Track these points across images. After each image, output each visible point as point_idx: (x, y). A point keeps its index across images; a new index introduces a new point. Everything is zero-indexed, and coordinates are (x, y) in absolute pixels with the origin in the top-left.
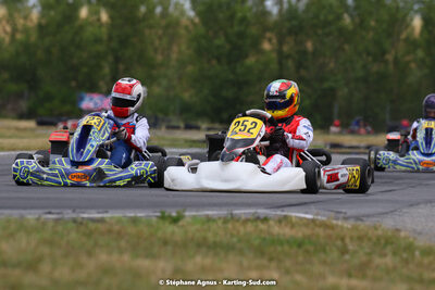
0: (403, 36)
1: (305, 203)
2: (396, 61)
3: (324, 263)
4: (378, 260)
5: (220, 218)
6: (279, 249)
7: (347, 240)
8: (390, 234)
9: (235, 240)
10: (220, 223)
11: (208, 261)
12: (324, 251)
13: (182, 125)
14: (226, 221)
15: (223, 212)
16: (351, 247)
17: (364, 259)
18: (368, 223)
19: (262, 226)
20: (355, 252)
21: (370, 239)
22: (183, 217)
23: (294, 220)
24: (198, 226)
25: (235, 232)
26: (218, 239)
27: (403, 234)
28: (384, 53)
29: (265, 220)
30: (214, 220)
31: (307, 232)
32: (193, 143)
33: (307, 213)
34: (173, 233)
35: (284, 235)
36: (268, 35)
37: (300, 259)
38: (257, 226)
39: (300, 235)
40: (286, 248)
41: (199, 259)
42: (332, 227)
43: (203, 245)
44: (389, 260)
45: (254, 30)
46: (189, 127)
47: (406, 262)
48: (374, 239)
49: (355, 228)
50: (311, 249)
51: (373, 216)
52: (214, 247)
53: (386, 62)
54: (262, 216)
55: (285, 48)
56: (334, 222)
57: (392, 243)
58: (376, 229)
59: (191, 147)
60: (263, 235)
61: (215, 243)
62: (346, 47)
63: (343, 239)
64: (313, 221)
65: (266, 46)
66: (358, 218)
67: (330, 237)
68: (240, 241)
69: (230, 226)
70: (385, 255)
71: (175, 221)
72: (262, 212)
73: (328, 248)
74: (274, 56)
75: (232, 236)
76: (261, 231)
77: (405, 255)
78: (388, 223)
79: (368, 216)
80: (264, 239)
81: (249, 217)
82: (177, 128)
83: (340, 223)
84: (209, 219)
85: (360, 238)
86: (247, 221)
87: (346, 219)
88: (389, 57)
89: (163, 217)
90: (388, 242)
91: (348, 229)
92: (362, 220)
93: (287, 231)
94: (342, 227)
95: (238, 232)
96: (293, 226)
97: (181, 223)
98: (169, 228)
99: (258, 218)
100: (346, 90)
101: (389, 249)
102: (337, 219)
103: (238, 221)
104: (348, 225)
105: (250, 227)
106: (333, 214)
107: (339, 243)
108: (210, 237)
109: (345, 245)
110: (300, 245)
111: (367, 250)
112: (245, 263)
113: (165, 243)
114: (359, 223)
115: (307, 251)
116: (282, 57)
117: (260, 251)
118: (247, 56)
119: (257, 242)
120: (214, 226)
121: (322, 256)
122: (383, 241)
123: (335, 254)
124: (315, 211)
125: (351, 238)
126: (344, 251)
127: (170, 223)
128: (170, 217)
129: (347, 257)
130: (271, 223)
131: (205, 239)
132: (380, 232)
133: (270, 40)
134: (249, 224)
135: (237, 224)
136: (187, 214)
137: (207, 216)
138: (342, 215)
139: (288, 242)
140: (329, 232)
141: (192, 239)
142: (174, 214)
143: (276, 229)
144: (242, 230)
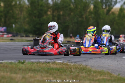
0: (88, 10)
1: (60, 58)
2: (86, 18)
3: (66, 75)
4: (81, 74)
5: (36, 62)
6: (53, 71)
7: (72, 69)
8: (84, 67)
9: (40, 68)
10: (36, 64)
11: (32, 75)
12: (66, 72)
13: (25, 35)
14: (37, 63)
15: (37, 61)
16: (73, 71)
17: (77, 74)
18: (78, 64)
19: (48, 65)
20: (75, 72)
21: (79, 68)
22: (25, 62)
23: (57, 63)
24: (29, 65)
25: (40, 66)
26: (35, 68)
27: (88, 67)
28: (82, 15)
29: (49, 63)
30: (34, 63)
31: (61, 66)
32: (28, 41)
33: (60, 61)
34: (22, 67)
35: (54, 67)
36: (50, 10)
37: (59, 74)
38: (46, 65)
39: (59, 67)
40: (55, 71)
41: (29, 74)
42: (68, 65)
43: (30, 70)
44: (84, 74)
45: (46, 9)
46: (27, 36)
47: (89, 75)
48: (80, 68)
49: (74, 65)
50: (62, 71)
51: (80, 62)
52: (34, 71)
53: (83, 18)
54: (48, 62)
55: (54, 14)
56: (68, 63)
57: (85, 70)
58: (80, 65)
59: (27, 42)
60: (48, 67)
61: (34, 69)
62: (72, 14)
63: (71, 68)
64: (62, 63)
65: (49, 13)
66: (75, 62)
67: (67, 68)
68: (41, 69)
69: (38, 64)
70: (83, 73)
71: (23, 63)
72: (48, 60)
73: (67, 71)
74: (51, 16)
75: (39, 67)
76: (47, 66)
77: (89, 73)
78: (84, 64)
79: (78, 62)
80: (48, 68)
81: (44, 62)
82: (23, 36)
83: (70, 64)
84: (33, 63)
85: (76, 68)
86: (43, 63)
87: (72, 62)
88: (84, 16)
89: (19, 62)
90: (84, 69)
91: (72, 65)
92: (76, 63)
93: (55, 66)
94: (71, 65)
95: (41, 66)
96: (57, 65)
97: (24, 64)
98: (21, 65)
99: (47, 62)
100: (71, 26)
101: (84, 71)
102: (69, 62)
103: (41, 63)
104: (72, 64)
105: (44, 65)
106: (68, 61)
107: (70, 69)
108: (33, 68)
109: (72, 70)
110: (59, 70)
111: (78, 71)
112: (43, 75)
113: (20, 69)
114: (76, 64)
115: (61, 72)
116: (53, 16)
117: (47, 72)
118: (43, 16)
119: (46, 69)
120: (34, 65)
121: (65, 73)
122: (82, 69)
123: (69, 73)
124: (63, 60)
125: (73, 68)
126: (71, 72)
127: (21, 64)
128: (21, 62)
129: (72, 73)
130: (50, 64)
131: (31, 68)
132: (81, 66)
133: (50, 11)
134: (44, 64)
135: (41, 64)
136: (26, 61)
137: (32, 62)
138: (70, 62)
139: (55, 69)
140: (67, 66)
141: (28, 68)
142: (22, 61)
143: (52, 66)
144: (42, 66)
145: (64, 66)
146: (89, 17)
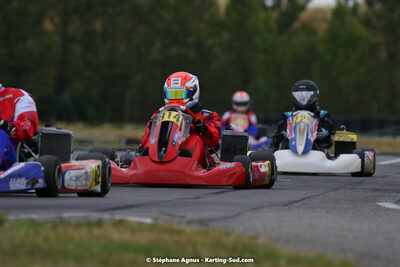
145: (165, 237)
146: (211, 42)
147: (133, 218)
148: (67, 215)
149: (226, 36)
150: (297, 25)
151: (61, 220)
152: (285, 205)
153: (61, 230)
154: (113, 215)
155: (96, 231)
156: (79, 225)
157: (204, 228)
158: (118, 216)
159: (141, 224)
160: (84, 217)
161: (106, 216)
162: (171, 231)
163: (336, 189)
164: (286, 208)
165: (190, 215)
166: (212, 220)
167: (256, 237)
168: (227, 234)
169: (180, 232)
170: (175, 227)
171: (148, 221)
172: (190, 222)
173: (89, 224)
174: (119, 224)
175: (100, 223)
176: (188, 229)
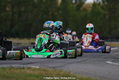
146: (56, 14)
147: (33, 67)
148: (13, 66)
149: (61, 12)
150: (82, 8)
151: (12, 67)
152: (79, 62)
153: (12, 70)
154: (27, 65)
155: (22, 70)
156: (17, 69)
157: (54, 69)
158: (29, 66)
159: (36, 68)
160: (19, 66)
161: (25, 66)
162: (44, 70)
163: (94, 58)
164: (79, 63)
165: (50, 66)
166: (57, 67)
167: (70, 72)
168: (61, 71)
169: (47, 71)
170: (46, 69)
171: (38, 67)
172: (50, 68)
173: (20, 68)
174: (29, 68)
175: (23, 68)
176: (50, 70)
